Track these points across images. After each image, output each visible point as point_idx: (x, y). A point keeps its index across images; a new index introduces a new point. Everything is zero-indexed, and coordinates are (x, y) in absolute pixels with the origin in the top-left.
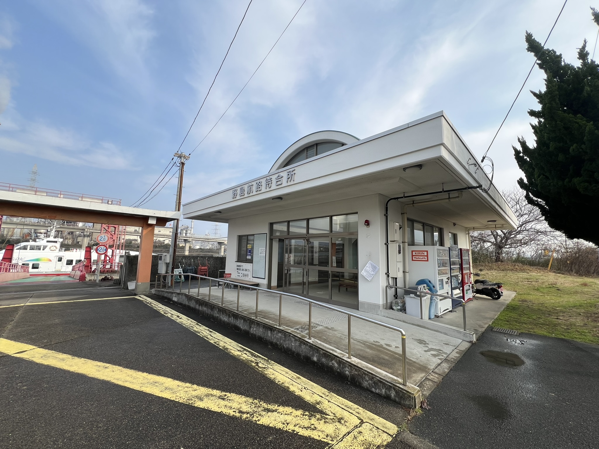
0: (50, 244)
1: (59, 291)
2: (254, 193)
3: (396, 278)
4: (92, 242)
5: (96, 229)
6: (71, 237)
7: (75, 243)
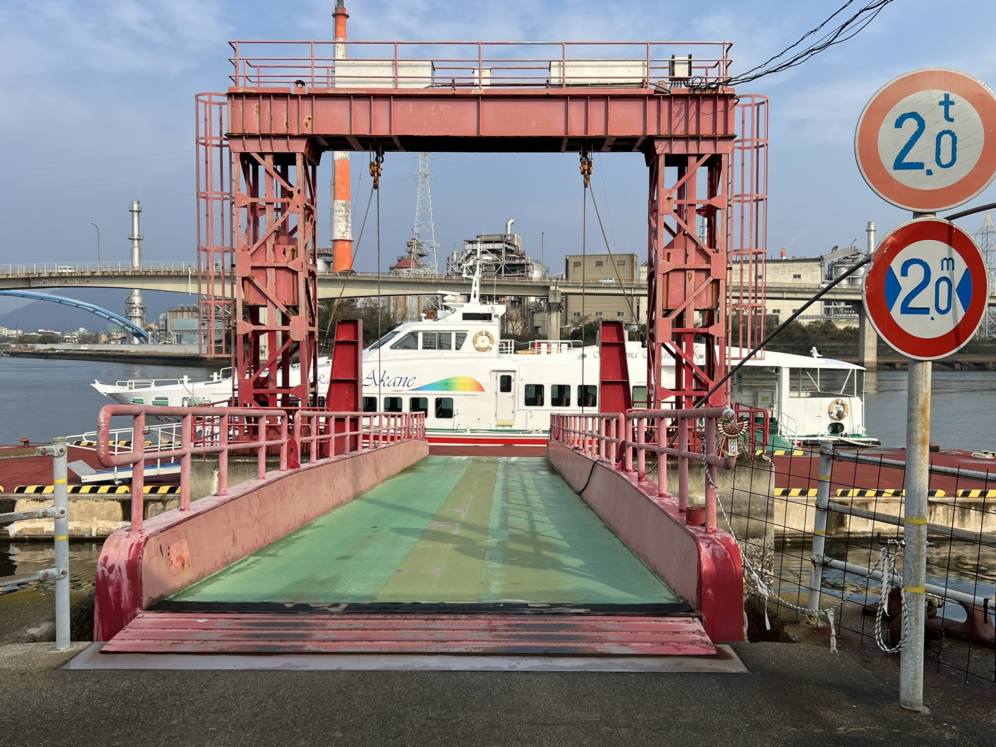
0: (473, 327)
4: (568, 328)
5: (575, 285)
6: (519, 315)
7: (529, 331)
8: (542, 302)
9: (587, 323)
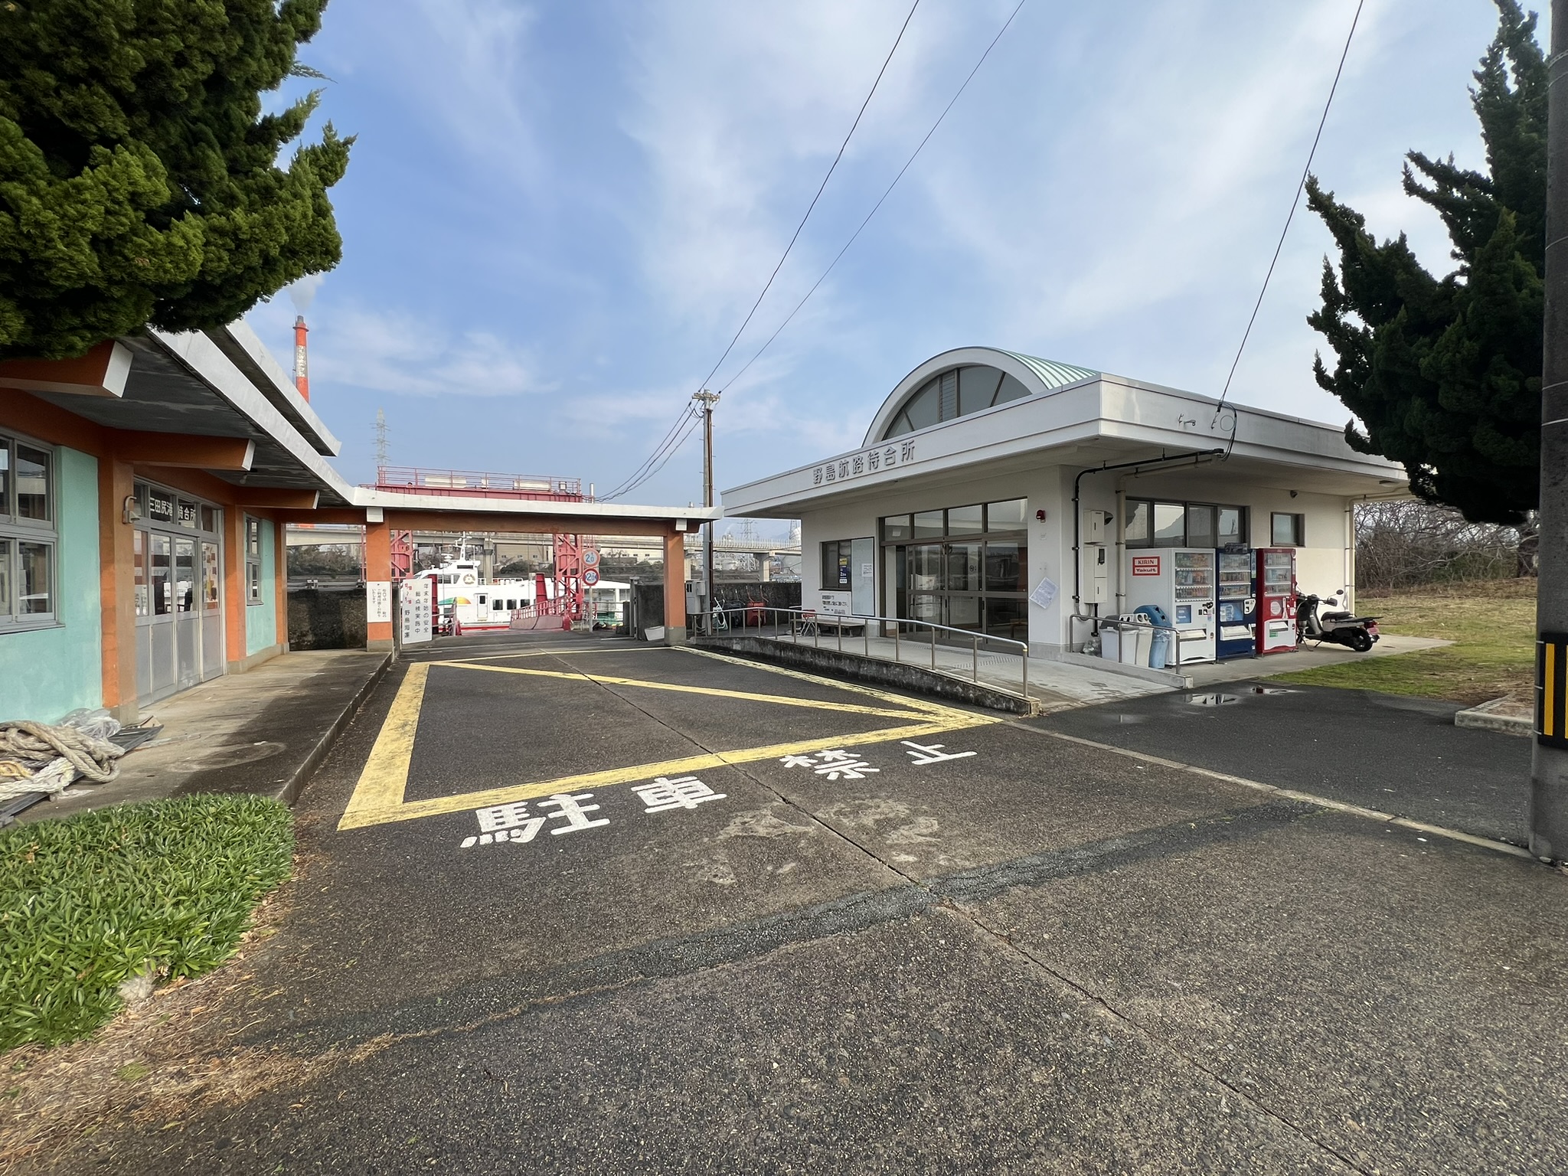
0: (463, 572)
2: (851, 476)
3: (1096, 605)
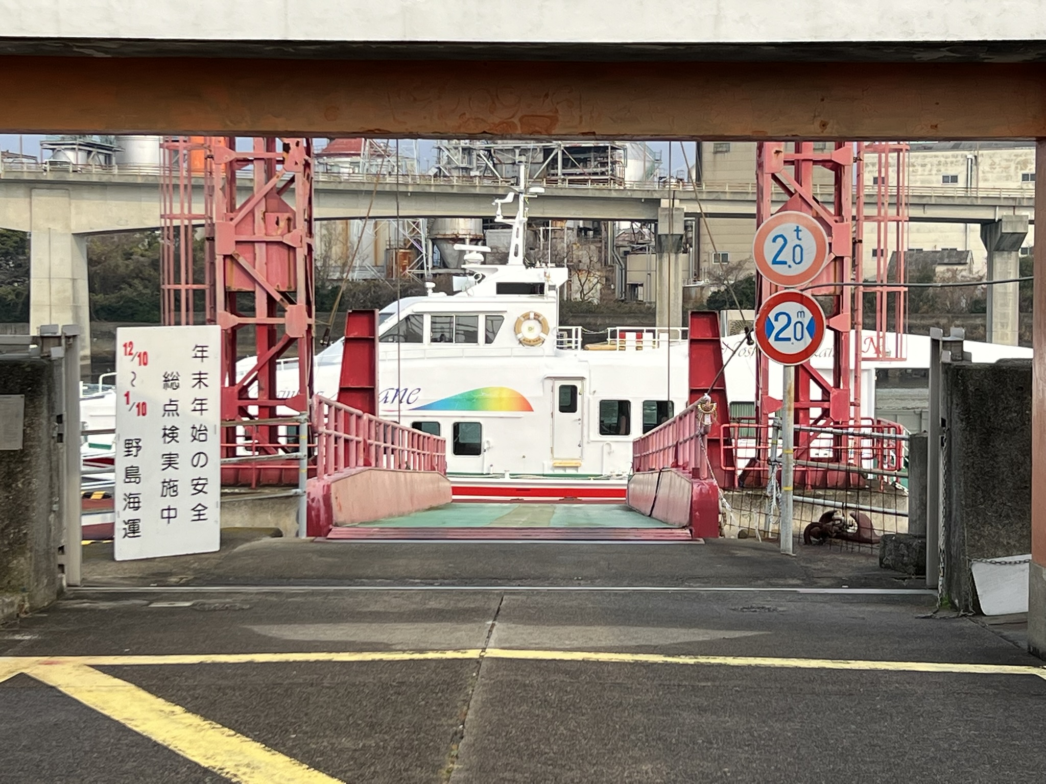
0: (514, 305)
1: (610, 593)
4: (702, 288)
5: (713, 196)
6: (595, 259)
7: (617, 295)
8: (645, 230)
9: (742, 276)
